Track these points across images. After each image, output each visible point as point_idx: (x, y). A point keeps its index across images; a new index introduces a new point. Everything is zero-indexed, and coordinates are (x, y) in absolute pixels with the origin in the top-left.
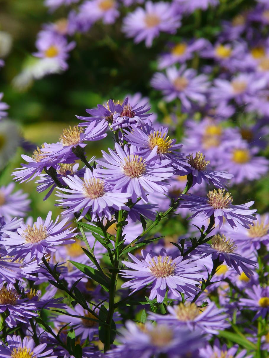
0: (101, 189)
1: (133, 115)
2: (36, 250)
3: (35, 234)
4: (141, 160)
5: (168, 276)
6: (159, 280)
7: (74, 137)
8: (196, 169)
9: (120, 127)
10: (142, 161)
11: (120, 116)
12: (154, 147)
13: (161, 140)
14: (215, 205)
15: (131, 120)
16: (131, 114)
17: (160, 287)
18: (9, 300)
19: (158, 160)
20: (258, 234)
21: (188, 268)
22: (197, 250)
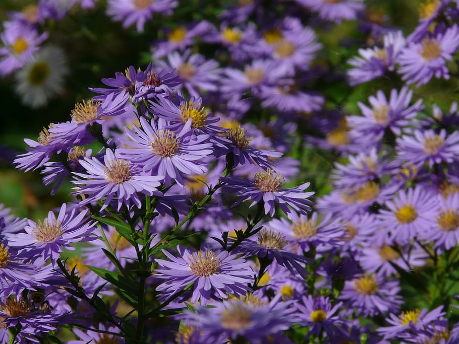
0: (126, 171)
1: (159, 84)
2: (50, 250)
3: (48, 230)
4: (172, 137)
5: (212, 274)
6: (202, 279)
7: (89, 112)
8: (237, 147)
9: (144, 98)
10: (175, 137)
11: (144, 86)
12: (187, 120)
13: (195, 112)
14: (263, 188)
15: (157, 89)
16: (156, 82)
17: (203, 288)
18: (20, 313)
19: (192, 136)
20: (306, 235)
21: (235, 264)
22: (241, 247)
